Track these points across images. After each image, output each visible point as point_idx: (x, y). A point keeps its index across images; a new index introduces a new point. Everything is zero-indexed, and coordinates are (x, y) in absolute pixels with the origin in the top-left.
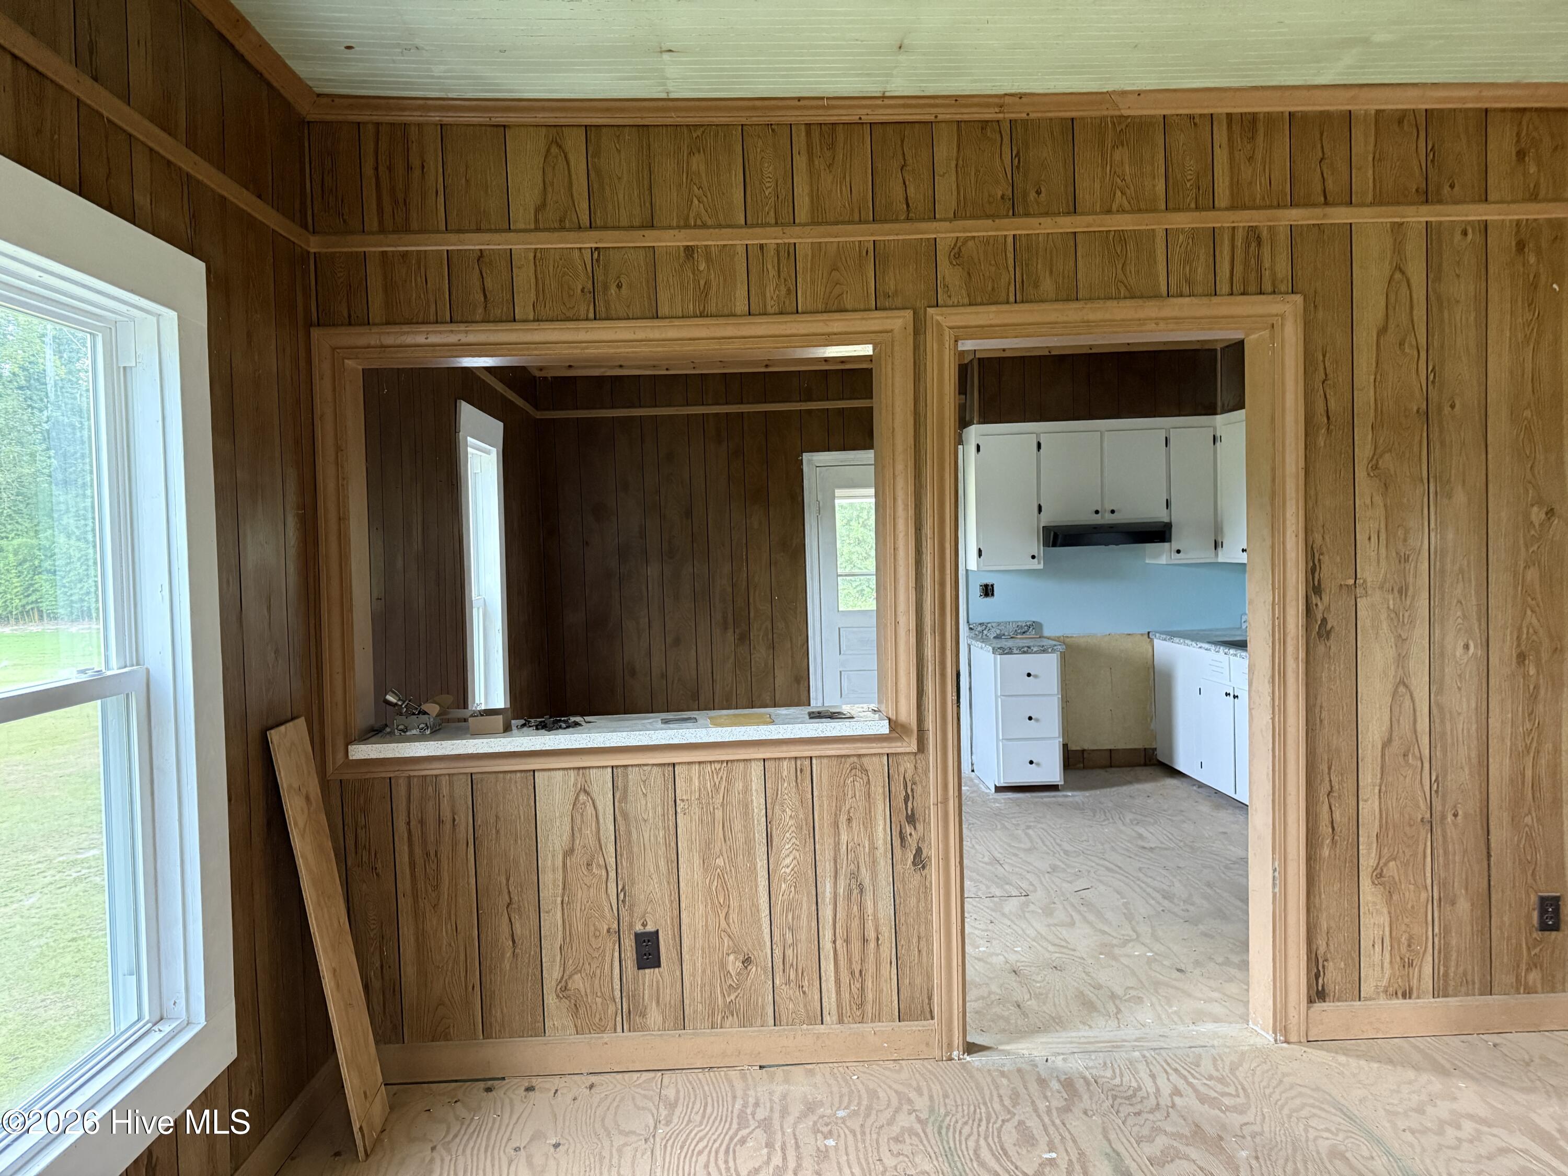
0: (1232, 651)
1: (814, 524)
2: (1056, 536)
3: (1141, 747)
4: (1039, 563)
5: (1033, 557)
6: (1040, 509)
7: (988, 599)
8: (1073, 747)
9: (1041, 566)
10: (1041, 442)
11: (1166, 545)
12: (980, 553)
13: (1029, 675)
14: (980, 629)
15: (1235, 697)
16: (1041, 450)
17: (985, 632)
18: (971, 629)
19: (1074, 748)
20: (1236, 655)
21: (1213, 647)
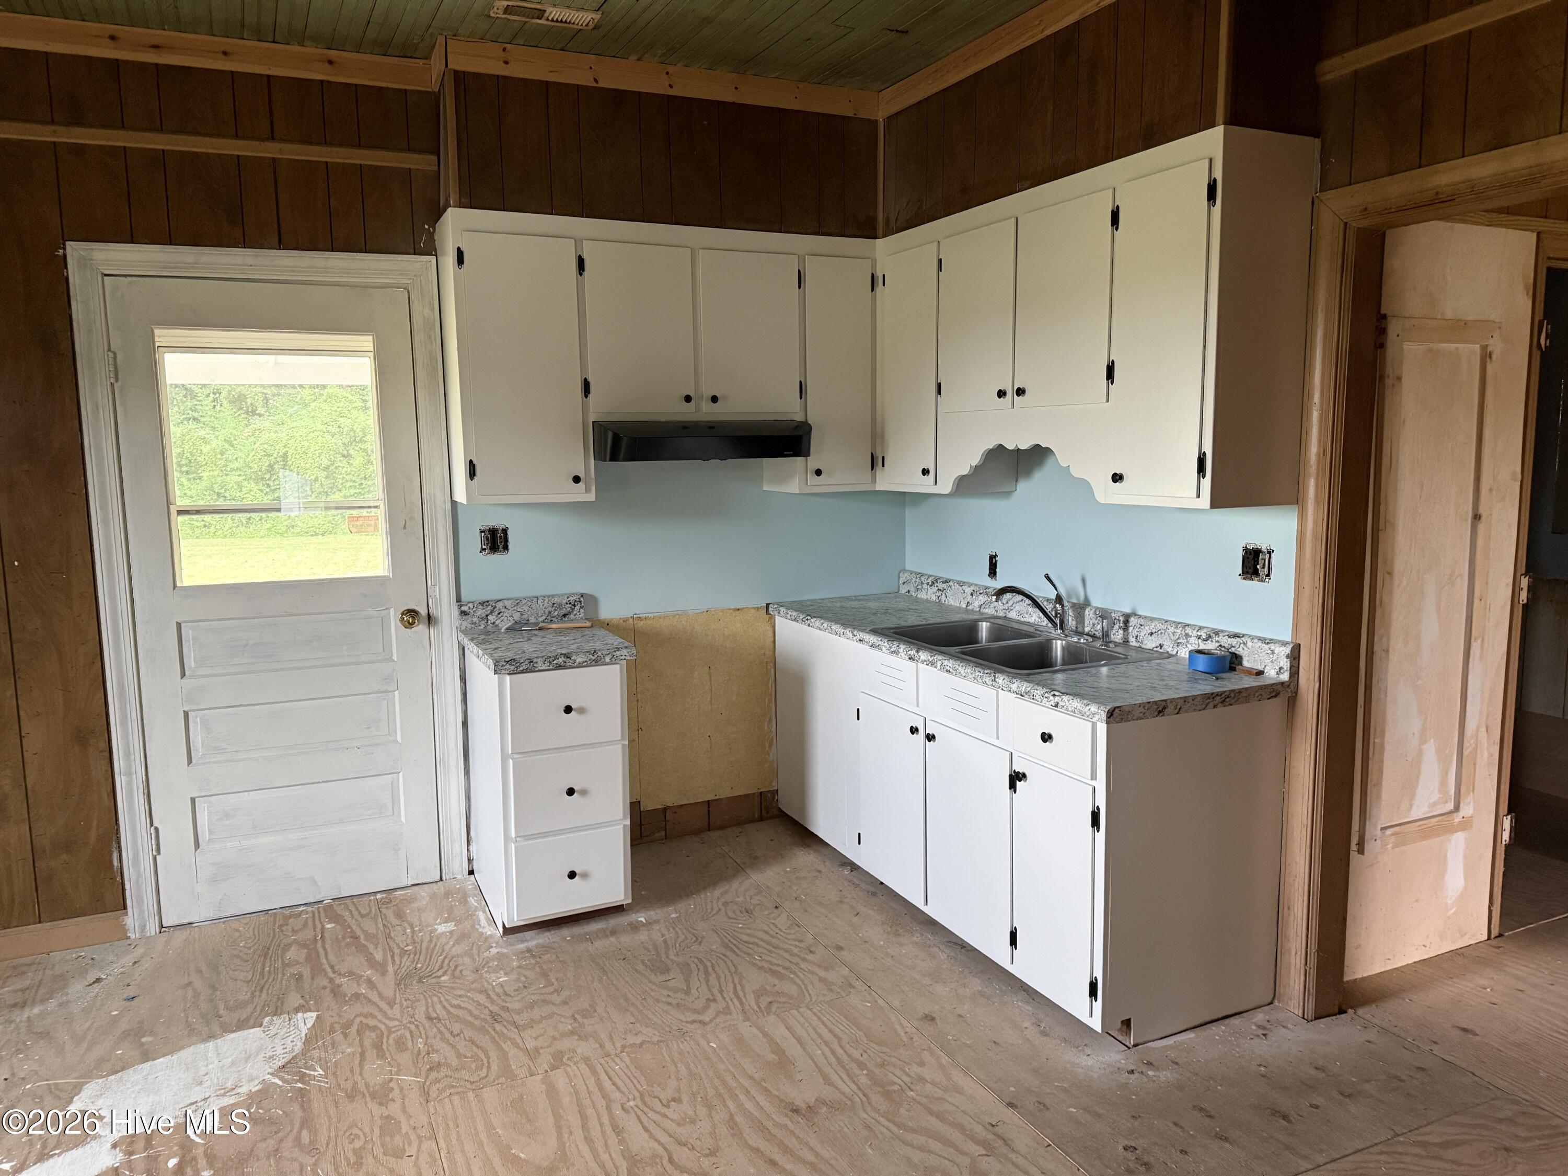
0: (924, 655)
1: (104, 400)
2: (616, 439)
3: (755, 791)
4: (588, 490)
5: (577, 479)
6: (587, 387)
7: (497, 557)
8: (648, 805)
9: (591, 497)
10: (585, 256)
11: (799, 460)
12: (472, 470)
13: (568, 709)
14: (481, 612)
15: (930, 738)
16: (585, 273)
17: (492, 618)
18: (464, 613)
19: (651, 807)
20: (932, 664)
21: (885, 644)
